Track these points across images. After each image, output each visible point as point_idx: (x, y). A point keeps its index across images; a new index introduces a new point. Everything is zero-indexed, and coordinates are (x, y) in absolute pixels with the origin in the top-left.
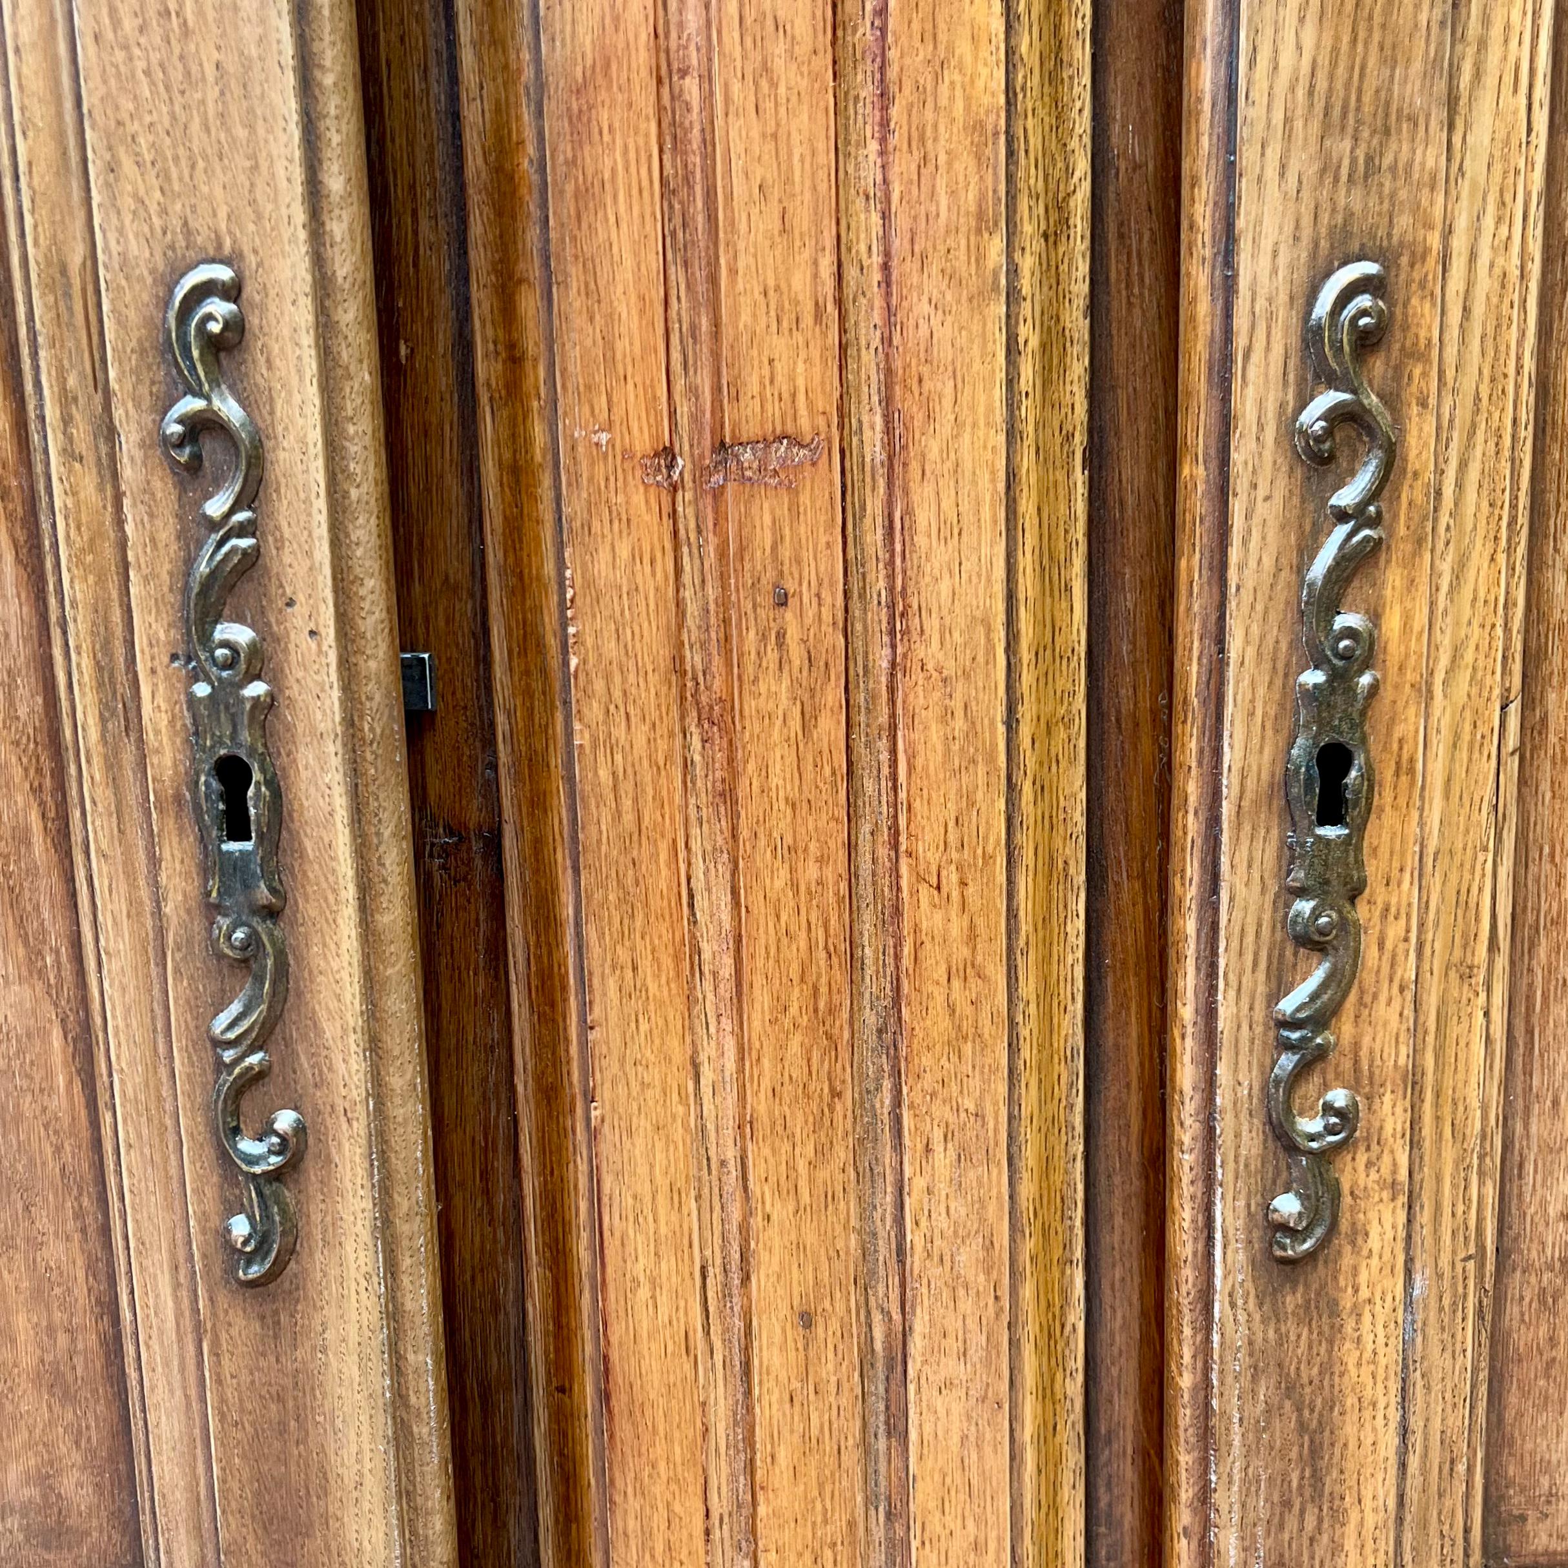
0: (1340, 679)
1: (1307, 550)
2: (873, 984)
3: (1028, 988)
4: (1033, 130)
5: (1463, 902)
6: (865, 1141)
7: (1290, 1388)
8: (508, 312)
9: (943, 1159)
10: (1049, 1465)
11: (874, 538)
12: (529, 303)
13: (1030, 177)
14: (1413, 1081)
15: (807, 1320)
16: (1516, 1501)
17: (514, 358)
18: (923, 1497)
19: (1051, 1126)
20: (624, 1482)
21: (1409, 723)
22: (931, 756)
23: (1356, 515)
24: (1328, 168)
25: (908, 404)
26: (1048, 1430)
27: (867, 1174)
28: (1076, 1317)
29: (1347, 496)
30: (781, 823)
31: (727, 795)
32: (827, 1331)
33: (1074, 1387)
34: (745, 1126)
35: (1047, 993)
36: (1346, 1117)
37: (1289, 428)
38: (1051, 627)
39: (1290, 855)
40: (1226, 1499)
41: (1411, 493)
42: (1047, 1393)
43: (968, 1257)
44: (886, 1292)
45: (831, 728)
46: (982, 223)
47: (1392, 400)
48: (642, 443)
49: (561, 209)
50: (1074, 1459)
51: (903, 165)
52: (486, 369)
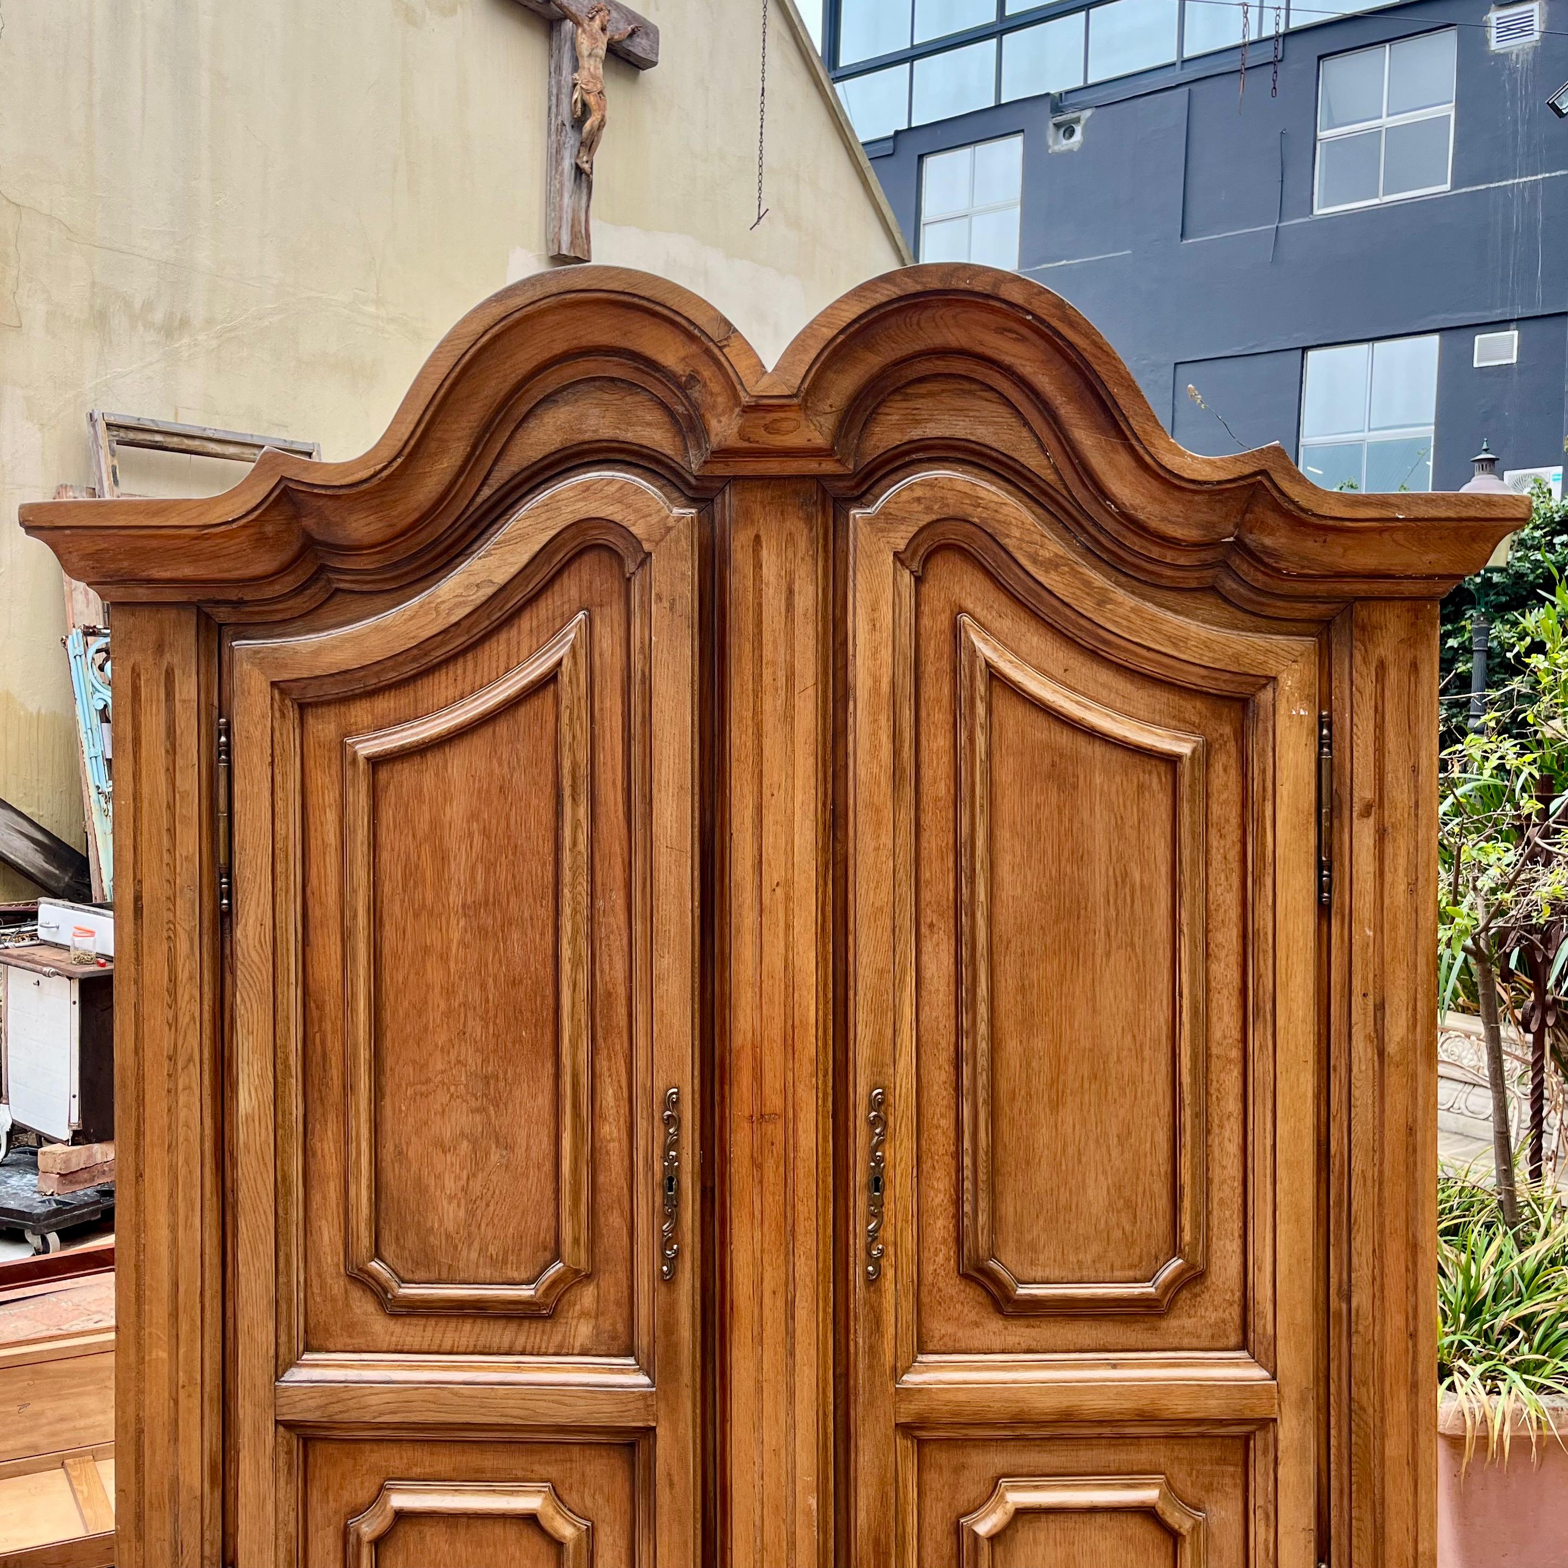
0: (878, 1164)
1: (871, 1139)
2: (790, 1221)
3: (821, 1222)
4: (821, 1058)
5: (905, 1207)
6: (787, 1254)
7: (872, 1308)
8: (722, 1088)
9: (803, 1258)
10: (825, 1327)
11: (791, 1132)
12: (727, 1088)
13: (821, 1066)
14: (895, 1244)
15: (774, 1293)
16: (925, 1339)
17: (723, 1097)
18: (798, 1332)
19: (825, 1252)
20: (735, 1328)
21: (891, 1173)
22: (801, 1175)
23: (879, 1135)
24: (872, 1073)
25: (797, 1108)
26: (824, 1320)
27: (787, 1262)
28: (831, 1294)
29: (878, 1131)
30: (771, 1188)
31: (761, 1182)
32: (779, 1295)
33: (831, 1310)
34: (762, 1251)
35: (825, 1224)
36: (882, 1251)
37: (867, 1118)
38: (825, 1150)
39: (870, 1198)
40: (860, 1332)
41: (890, 1130)
42: (825, 1311)
43: (808, 1279)
44: (791, 1287)
45: (782, 1169)
46: (811, 1076)
47: (886, 1114)
48: (747, 1114)
49: (734, 1073)
50: (830, 1327)
51: (797, 1065)
52: (717, 1098)
